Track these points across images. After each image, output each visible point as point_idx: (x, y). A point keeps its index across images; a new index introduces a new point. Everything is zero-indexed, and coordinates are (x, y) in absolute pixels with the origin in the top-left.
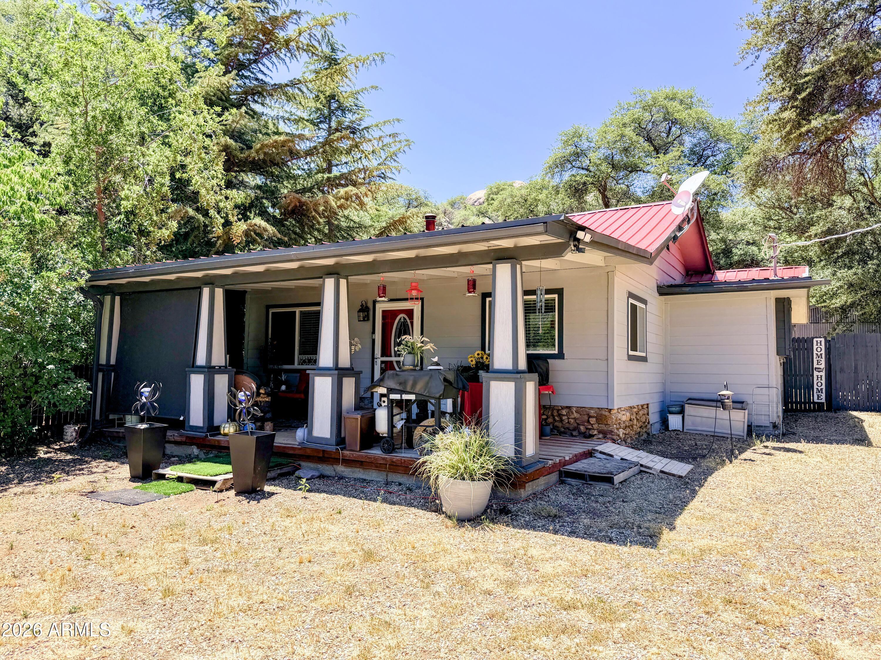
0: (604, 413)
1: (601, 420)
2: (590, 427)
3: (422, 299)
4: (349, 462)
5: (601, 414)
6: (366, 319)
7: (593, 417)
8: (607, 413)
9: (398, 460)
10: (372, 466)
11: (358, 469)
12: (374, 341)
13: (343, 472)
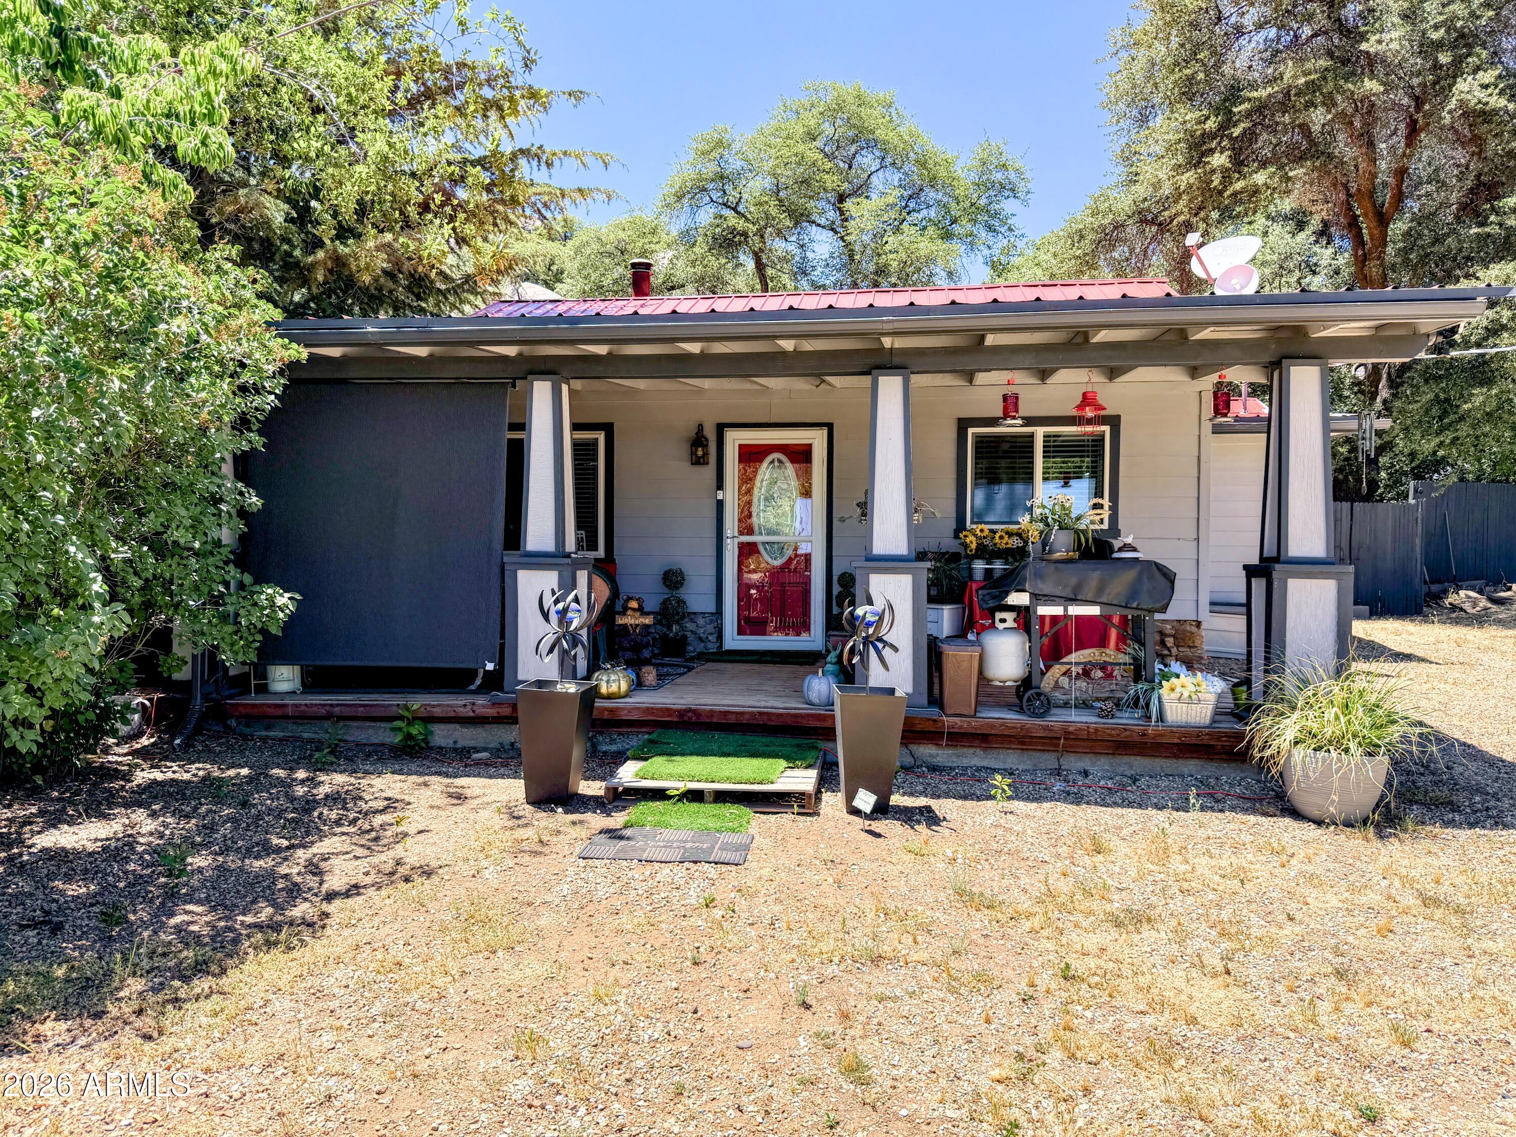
0: (1188, 628)
1: (1183, 639)
2: (1166, 652)
3: (830, 427)
4: (958, 738)
5: (1185, 631)
6: (698, 461)
7: (1170, 636)
8: (1194, 629)
9: (1080, 730)
10: (1010, 742)
11: (971, 750)
12: (720, 504)
13: (931, 756)
